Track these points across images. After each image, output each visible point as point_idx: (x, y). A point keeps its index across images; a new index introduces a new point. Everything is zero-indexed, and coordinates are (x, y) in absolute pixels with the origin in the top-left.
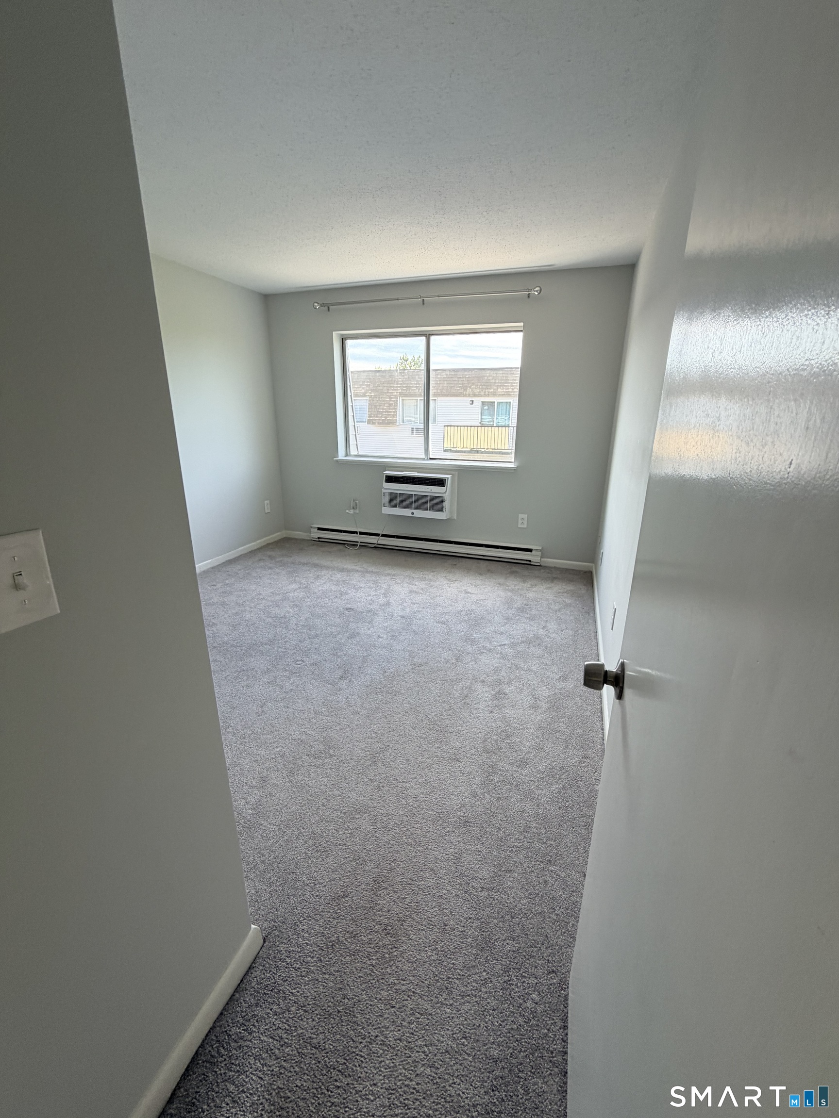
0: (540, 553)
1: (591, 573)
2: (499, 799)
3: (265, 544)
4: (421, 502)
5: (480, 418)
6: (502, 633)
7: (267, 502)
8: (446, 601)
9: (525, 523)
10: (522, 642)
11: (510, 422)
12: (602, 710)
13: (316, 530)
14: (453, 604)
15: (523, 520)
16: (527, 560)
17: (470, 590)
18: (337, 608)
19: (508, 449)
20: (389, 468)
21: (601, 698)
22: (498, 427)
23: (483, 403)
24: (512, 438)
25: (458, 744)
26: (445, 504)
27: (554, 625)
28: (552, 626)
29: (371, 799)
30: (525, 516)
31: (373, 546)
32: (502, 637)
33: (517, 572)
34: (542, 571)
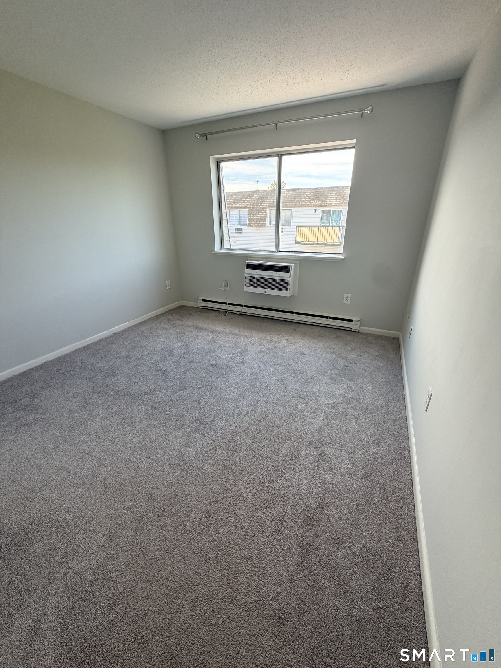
0: (359, 323)
1: (398, 339)
2: (314, 588)
3: (168, 310)
4: (272, 284)
5: (320, 222)
6: (326, 393)
7: (168, 282)
8: (285, 361)
9: (349, 300)
10: (343, 402)
11: (340, 224)
12: (412, 481)
13: (201, 301)
14: (291, 363)
15: (347, 298)
16: (348, 328)
17: (304, 352)
18: (205, 364)
19: (338, 242)
20: (251, 259)
21: (411, 467)
22: (332, 227)
23: (323, 211)
24: (341, 234)
25: (281, 511)
26: (289, 285)
27: (369, 386)
28: (368, 388)
29: (197, 574)
30: (349, 295)
31: (239, 313)
32: (327, 397)
33: (340, 337)
34: (360, 336)
